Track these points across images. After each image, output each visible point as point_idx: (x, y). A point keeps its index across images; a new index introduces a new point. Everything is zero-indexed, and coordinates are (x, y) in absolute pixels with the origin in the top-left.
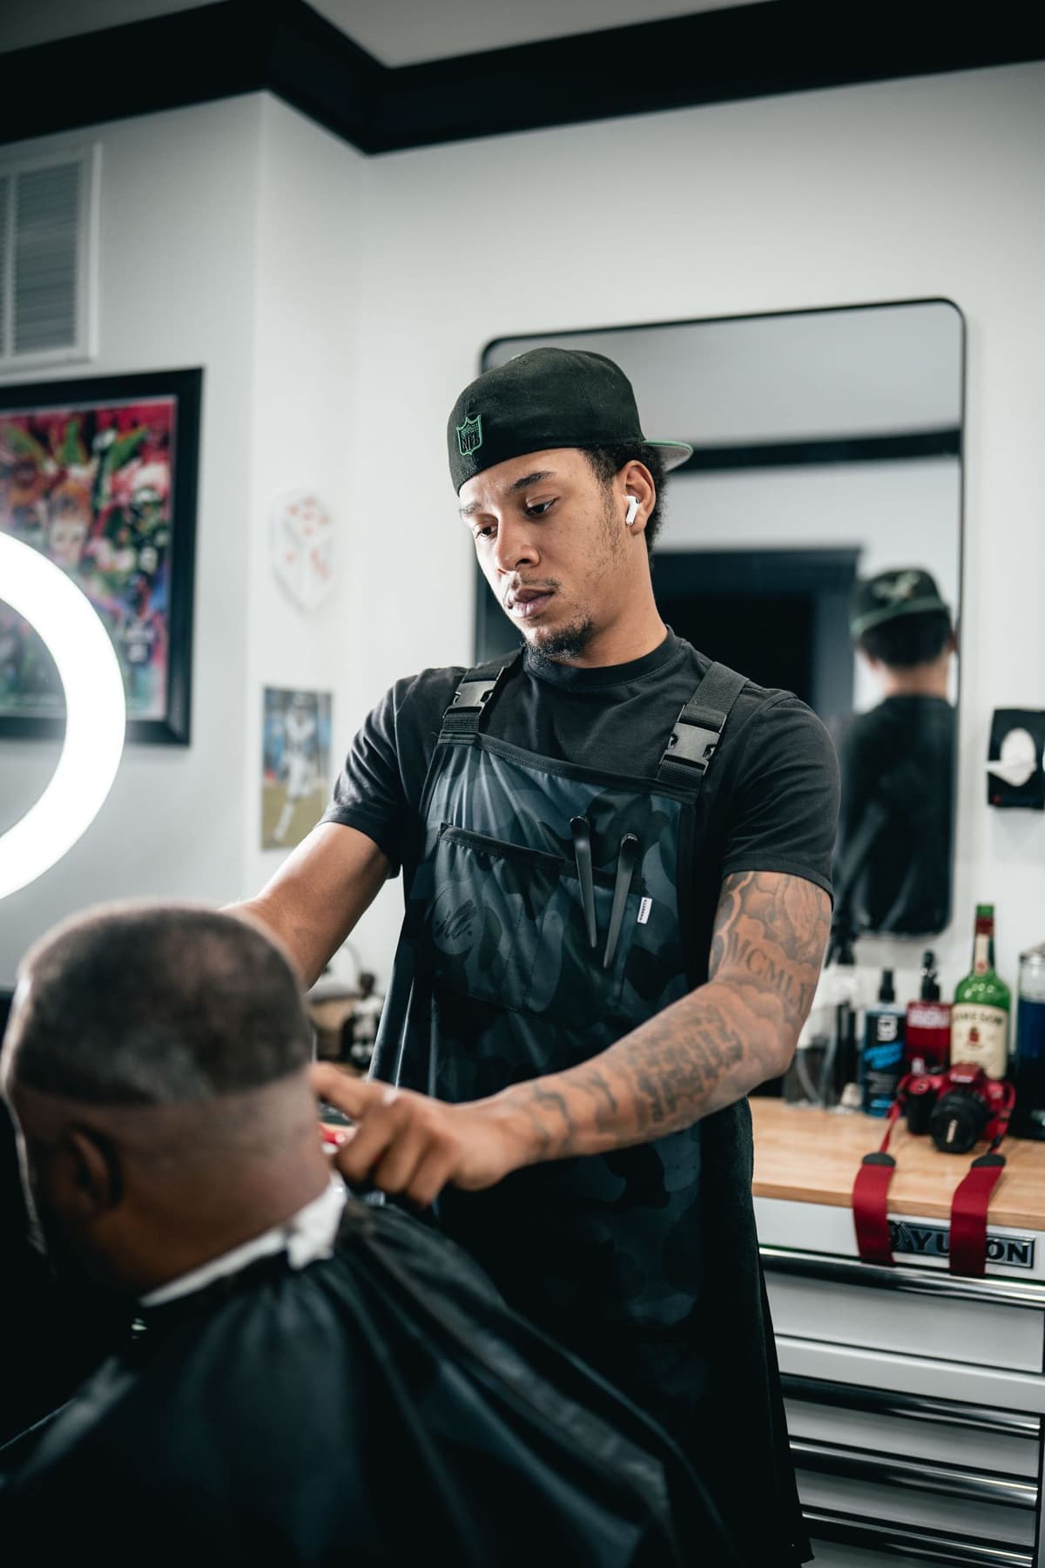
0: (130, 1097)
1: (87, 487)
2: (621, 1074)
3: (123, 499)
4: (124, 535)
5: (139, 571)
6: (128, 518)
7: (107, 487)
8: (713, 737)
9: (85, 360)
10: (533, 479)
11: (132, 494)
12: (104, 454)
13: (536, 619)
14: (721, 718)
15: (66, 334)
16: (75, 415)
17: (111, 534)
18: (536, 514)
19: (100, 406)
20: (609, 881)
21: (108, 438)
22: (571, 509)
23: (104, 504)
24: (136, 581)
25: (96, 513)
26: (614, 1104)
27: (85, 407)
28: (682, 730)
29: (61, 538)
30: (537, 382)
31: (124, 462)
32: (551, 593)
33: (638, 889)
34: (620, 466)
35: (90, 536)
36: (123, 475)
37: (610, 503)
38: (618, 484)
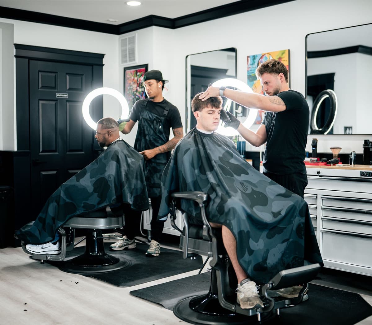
0: (113, 127)
1: (137, 80)
2: (166, 147)
3: (140, 82)
4: (140, 86)
5: (142, 91)
6: (141, 84)
7: (139, 80)
8: (168, 112)
9: (136, 63)
10: (150, 82)
11: (141, 81)
12: (138, 76)
13: (149, 95)
14: (169, 110)
15: (134, 60)
16: (135, 70)
17: (139, 86)
18: (150, 85)
19: (138, 69)
20: (157, 124)
21: (139, 74)
22: (153, 86)
23: (138, 82)
24: (142, 92)
25: (137, 83)
26: (165, 150)
27: (136, 69)
28: (165, 111)
29: (134, 87)
30: (152, 73)
31: (140, 77)
32: (150, 93)
33: (160, 125)
34: (159, 82)
35: (137, 87)
36: (140, 78)
37: (157, 85)
38: (159, 83)
